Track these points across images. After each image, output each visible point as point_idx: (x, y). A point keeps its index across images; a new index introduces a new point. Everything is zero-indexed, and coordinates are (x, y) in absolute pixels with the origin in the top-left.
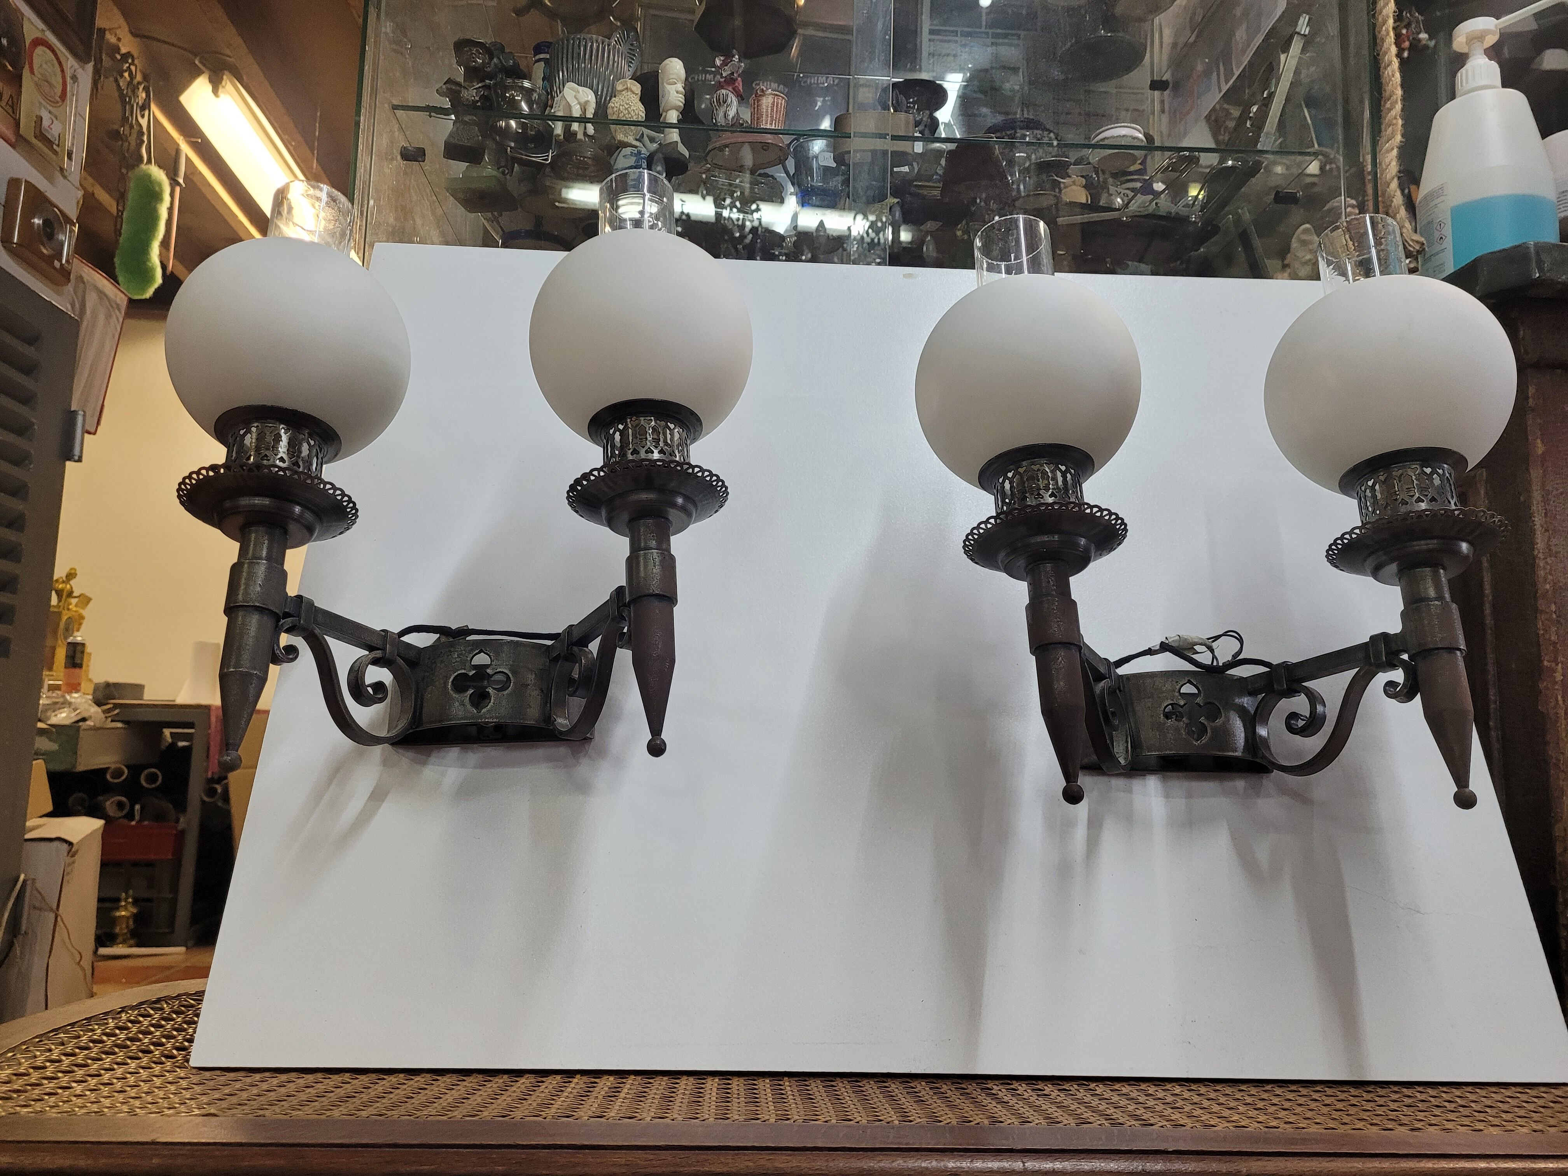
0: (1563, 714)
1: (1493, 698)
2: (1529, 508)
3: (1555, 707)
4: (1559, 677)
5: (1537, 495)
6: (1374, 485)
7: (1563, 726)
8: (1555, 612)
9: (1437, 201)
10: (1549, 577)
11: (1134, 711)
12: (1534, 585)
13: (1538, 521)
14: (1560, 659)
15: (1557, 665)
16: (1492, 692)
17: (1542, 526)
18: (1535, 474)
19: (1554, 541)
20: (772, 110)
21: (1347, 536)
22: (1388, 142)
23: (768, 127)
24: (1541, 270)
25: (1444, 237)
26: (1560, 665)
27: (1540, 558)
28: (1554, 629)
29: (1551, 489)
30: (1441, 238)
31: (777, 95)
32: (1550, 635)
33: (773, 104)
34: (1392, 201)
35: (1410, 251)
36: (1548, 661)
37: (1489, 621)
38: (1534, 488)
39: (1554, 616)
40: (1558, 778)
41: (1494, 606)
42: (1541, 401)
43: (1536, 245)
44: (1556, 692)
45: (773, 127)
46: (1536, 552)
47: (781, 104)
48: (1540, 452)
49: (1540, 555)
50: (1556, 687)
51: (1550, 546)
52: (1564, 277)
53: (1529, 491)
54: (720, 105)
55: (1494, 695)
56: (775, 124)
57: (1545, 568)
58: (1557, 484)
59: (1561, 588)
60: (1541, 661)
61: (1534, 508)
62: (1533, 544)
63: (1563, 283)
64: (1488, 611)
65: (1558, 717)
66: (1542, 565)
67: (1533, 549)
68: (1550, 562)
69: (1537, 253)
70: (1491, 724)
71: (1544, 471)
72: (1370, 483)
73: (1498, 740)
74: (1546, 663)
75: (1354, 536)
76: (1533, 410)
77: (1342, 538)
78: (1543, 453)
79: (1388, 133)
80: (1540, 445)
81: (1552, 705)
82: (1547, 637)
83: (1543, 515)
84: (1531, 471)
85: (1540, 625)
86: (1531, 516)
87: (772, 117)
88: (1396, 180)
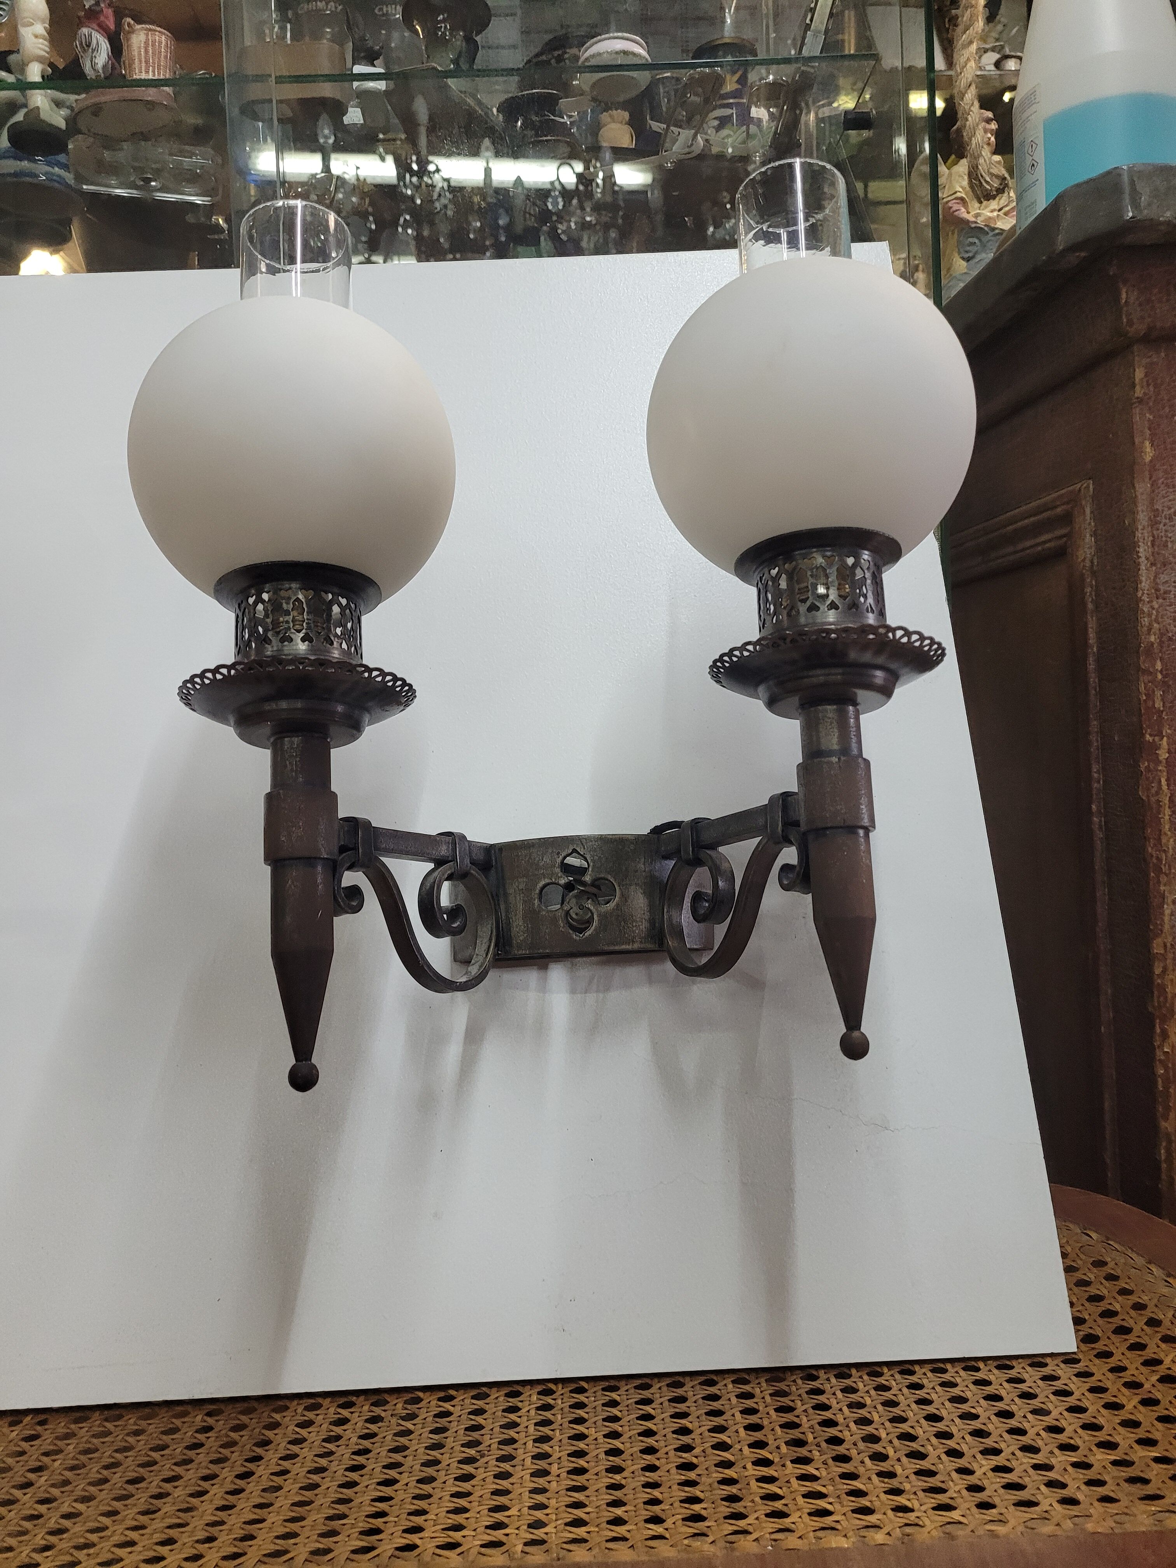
0: (1167, 802)
1: (1096, 775)
2: (1133, 534)
3: (1157, 793)
4: (1163, 755)
5: (1143, 518)
6: (779, 575)
7: (1167, 817)
8: (1161, 672)
9: (1025, 115)
10: (1155, 625)
11: (506, 895)
12: (1137, 635)
13: (1143, 551)
14: (1167, 731)
15: (1162, 739)
16: (1095, 768)
17: (1147, 559)
18: (1142, 488)
19: (1163, 578)
20: (146, 52)
21: (737, 653)
22: (965, 32)
23: (143, 76)
24: (1136, 205)
25: (1035, 164)
26: (1165, 739)
27: (1144, 601)
28: (1159, 693)
29: (1160, 509)
30: (1033, 165)
31: (150, 30)
32: (1154, 701)
33: (147, 43)
34: (967, 120)
35: (987, 190)
36: (1151, 735)
37: (1093, 679)
38: (1140, 509)
39: (1160, 676)
40: (1159, 882)
41: (1098, 661)
42: (1151, 388)
43: (1130, 169)
44: (1159, 773)
45: (151, 77)
46: (1140, 594)
47: (160, 43)
48: (1148, 458)
49: (1145, 598)
50: (1160, 768)
51: (1157, 584)
52: (1168, 214)
53: (1133, 513)
54: (85, 51)
55: (1098, 772)
56: (154, 72)
57: (1150, 615)
58: (1170, 501)
59: (1170, 639)
60: (1143, 735)
61: (1138, 534)
62: (1137, 582)
63: (1168, 223)
64: (1092, 665)
65: (1161, 806)
66: (1146, 610)
67: (1137, 589)
68: (1156, 606)
69: (1132, 183)
70: (1094, 807)
71: (1152, 485)
72: (774, 572)
73: (1100, 828)
74: (1148, 737)
75: (746, 654)
76: (1140, 401)
77: (730, 654)
78: (1151, 461)
79: (965, 19)
80: (1148, 450)
81: (1153, 791)
82: (1150, 703)
83: (1149, 544)
84: (1137, 485)
85: (1142, 688)
86: (1136, 545)
87: (147, 62)
88: (973, 87)
